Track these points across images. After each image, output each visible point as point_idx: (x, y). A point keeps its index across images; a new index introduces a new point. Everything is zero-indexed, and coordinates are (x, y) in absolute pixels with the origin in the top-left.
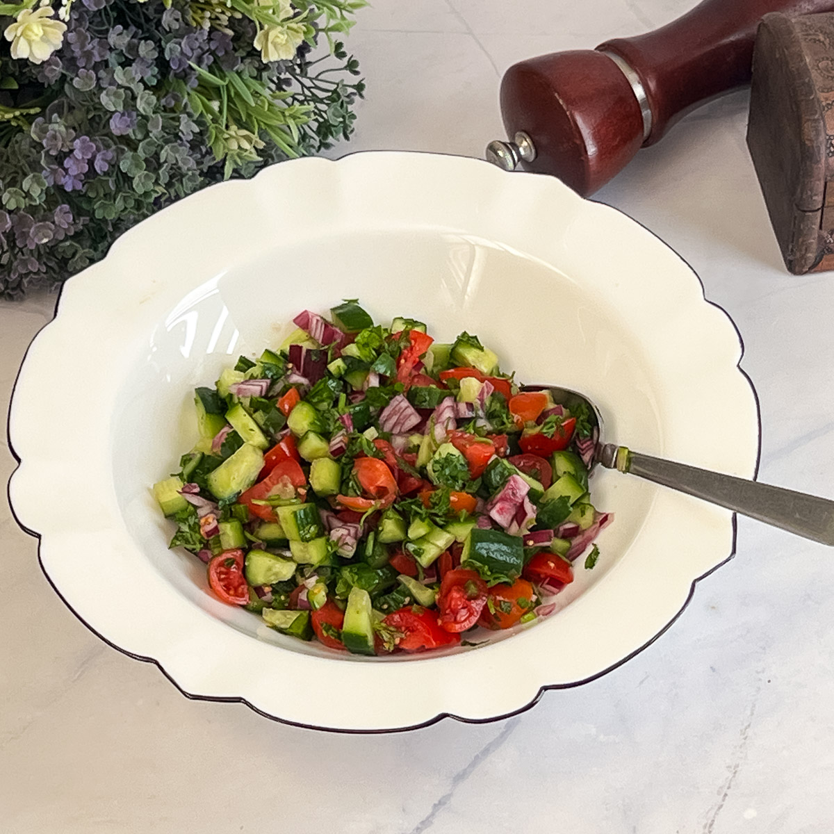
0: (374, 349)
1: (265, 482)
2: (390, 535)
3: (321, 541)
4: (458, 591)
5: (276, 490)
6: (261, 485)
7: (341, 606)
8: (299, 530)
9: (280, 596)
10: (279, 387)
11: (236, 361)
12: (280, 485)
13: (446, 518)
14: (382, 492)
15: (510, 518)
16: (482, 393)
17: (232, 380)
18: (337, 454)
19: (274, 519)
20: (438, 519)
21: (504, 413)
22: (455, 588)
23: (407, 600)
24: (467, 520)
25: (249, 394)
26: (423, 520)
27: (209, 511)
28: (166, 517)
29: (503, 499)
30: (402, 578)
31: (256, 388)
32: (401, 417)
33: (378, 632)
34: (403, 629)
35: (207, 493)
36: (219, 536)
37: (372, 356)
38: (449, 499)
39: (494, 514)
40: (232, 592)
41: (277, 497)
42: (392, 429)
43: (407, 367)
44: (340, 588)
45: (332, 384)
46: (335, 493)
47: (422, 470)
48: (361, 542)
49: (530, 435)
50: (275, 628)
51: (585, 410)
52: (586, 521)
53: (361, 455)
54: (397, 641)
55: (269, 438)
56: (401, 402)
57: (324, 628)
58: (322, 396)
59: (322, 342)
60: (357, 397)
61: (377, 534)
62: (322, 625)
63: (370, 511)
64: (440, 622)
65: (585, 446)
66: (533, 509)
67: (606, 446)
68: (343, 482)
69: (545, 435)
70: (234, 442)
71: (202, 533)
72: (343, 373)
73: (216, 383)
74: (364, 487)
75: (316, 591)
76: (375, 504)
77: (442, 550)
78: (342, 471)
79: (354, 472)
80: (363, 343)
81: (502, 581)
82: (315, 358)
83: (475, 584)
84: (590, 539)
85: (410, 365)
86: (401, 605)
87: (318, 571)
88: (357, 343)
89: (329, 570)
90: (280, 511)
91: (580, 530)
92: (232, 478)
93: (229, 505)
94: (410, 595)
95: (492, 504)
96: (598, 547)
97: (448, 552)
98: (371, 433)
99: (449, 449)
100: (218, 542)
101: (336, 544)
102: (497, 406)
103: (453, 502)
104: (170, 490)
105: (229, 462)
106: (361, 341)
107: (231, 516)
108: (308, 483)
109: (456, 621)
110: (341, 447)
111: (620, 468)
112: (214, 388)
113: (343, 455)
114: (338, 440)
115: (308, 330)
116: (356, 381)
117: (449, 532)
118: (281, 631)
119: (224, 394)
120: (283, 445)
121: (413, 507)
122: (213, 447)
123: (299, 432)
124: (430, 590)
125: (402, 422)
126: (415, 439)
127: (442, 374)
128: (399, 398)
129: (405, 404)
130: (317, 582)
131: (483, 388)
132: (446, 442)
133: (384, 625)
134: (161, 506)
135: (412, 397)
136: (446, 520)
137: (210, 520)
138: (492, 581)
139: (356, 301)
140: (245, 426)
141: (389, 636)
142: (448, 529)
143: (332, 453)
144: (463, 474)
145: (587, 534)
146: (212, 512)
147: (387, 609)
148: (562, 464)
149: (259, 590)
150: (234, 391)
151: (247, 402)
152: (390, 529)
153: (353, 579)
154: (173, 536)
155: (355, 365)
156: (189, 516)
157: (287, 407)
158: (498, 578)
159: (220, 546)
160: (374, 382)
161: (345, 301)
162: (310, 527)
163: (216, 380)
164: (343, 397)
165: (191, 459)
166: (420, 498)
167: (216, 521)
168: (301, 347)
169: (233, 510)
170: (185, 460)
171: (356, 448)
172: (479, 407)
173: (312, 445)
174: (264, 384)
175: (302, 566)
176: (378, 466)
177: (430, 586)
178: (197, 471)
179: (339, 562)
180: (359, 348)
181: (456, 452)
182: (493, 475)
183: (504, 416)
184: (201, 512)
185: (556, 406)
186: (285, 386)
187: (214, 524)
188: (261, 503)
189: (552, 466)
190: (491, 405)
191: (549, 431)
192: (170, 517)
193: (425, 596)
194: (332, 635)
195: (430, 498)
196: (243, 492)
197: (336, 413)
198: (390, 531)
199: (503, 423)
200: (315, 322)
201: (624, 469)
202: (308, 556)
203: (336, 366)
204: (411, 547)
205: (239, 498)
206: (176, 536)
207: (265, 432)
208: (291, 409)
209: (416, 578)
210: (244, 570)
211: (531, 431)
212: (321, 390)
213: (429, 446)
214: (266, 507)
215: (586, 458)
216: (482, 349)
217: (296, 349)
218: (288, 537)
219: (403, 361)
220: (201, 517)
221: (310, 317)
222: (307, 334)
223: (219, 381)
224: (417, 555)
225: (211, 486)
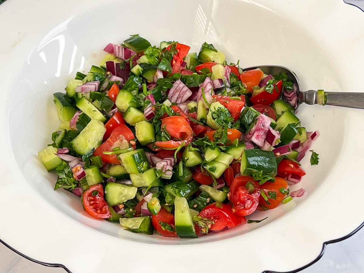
0: (156, 57)
1: (108, 141)
2: (193, 161)
3: (151, 171)
4: (243, 189)
5: (116, 144)
6: (106, 144)
7: (169, 210)
8: (137, 166)
9: (129, 209)
10: (105, 85)
11: (75, 76)
12: (118, 142)
13: (226, 146)
14: (183, 136)
15: (263, 141)
16: (226, 73)
17: (75, 86)
18: (150, 118)
19: (118, 162)
20: (221, 147)
21: (239, 83)
22: (240, 188)
23: (208, 200)
24: (239, 145)
25: (89, 91)
26: (213, 149)
27: (76, 163)
28: (49, 172)
29: (258, 130)
30: (203, 187)
31: (93, 87)
32: (181, 93)
33: (196, 223)
34: (212, 218)
35: (73, 153)
36: (85, 178)
37: (156, 61)
38: (227, 133)
39: (254, 139)
40: (99, 211)
41: (118, 148)
42: (176, 101)
43: (177, 65)
44: (168, 199)
45: (135, 79)
46: (153, 141)
47: (203, 120)
48: (175, 168)
49: (258, 93)
50: (129, 229)
51: (285, 76)
52: (302, 138)
53: (166, 115)
54: (209, 226)
55: (105, 115)
56: (179, 84)
57: (162, 225)
58: (131, 87)
59: (125, 58)
60: (152, 86)
61: (184, 162)
62: (160, 223)
63: (179, 148)
64: (234, 211)
65: (291, 95)
66: (277, 133)
67: (306, 93)
68: (156, 134)
69: (268, 91)
70: (84, 120)
71: (74, 177)
72: (141, 72)
73: (66, 89)
74: (172, 134)
75: (153, 203)
76: (182, 143)
77: (227, 166)
78: (154, 127)
79: (163, 126)
80: (149, 55)
81: (269, 179)
82: (122, 67)
83: (252, 184)
84: (307, 148)
85: (179, 64)
86: (205, 204)
87: (151, 190)
88: (146, 55)
89: (158, 189)
90: (121, 156)
91: (300, 143)
92: (88, 141)
93: (89, 158)
94: (208, 196)
95: (250, 135)
96: (314, 151)
97: (231, 167)
98: (167, 103)
99: (218, 105)
100: (85, 182)
101: (161, 171)
102: (234, 80)
103: (229, 135)
104: (50, 154)
105: (84, 132)
106: (148, 54)
107: (91, 164)
108: (136, 137)
109: (245, 209)
110: (152, 113)
111: (320, 103)
112: (64, 92)
113: (154, 118)
114: (148, 110)
115: (114, 54)
116: (149, 77)
117: (229, 154)
118: (134, 231)
119: (71, 93)
120: (115, 118)
121: (204, 142)
122: (71, 125)
123: (124, 108)
124: (221, 192)
125: (182, 96)
126: (192, 105)
127: (197, 68)
128: (178, 82)
129: (182, 85)
130: (153, 197)
132: (213, 102)
133: (200, 217)
134: (45, 165)
135: (184, 80)
136: (227, 147)
137: (79, 168)
138: (262, 180)
139: (137, 35)
140: (89, 110)
141: (204, 224)
142: (229, 152)
143: (147, 117)
144: (230, 120)
145: (305, 145)
146: (78, 164)
147: (197, 207)
149: (116, 208)
150: (79, 90)
151: (88, 95)
152: (192, 158)
153: (175, 191)
155: (147, 67)
156: (64, 168)
157: (113, 96)
158: (266, 178)
159: (87, 184)
160: (160, 75)
161: (131, 36)
162: (143, 164)
163: (66, 87)
164: (145, 85)
165: (58, 135)
166: (206, 136)
167: (82, 168)
168: (113, 62)
169: (91, 160)
170: (55, 136)
171: (161, 113)
172: (226, 81)
173: (133, 115)
174: (97, 83)
175: (141, 189)
176: (179, 120)
177: (221, 189)
178: (64, 140)
179: (164, 182)
180: (148, 57)
181: (222, 106)
182: (246, 118)
183: (240, 85)
184: (72, 164)
185: (268, 76)
186: (109, 83)
187: (81, 170)
188: (110, 153)
189: (274, 110)
190: (231, 80)
191: (270, 89)
192: (52, 171)
193: (219, 196)
194: (168, 229)
195: (214, 135)
196: (95, 149)
197: (143, 95)
199: (240, 89)
200: (117, 48)
201: (324, 103)
202: (143, 182)
203: (136, 69)
204: (208, 167)
205: (94, 152)
206: (57, 182)
207: (102, 112)
208: (116, 96)
209: (211, 185)
210: (105, 196)
211: (258, 91)
212: (130, 84)
213: (204, 106)
214: (112, 155)
215: (293, 102)
216: (216, 51)
217: (110, 65)
218: (129, 171)
219: (174, 62)
220: (72, 168)
221: (114, 46)
222: (113, 56)
223: (67, 87)
224: (212, 171)
225: (75, 148)
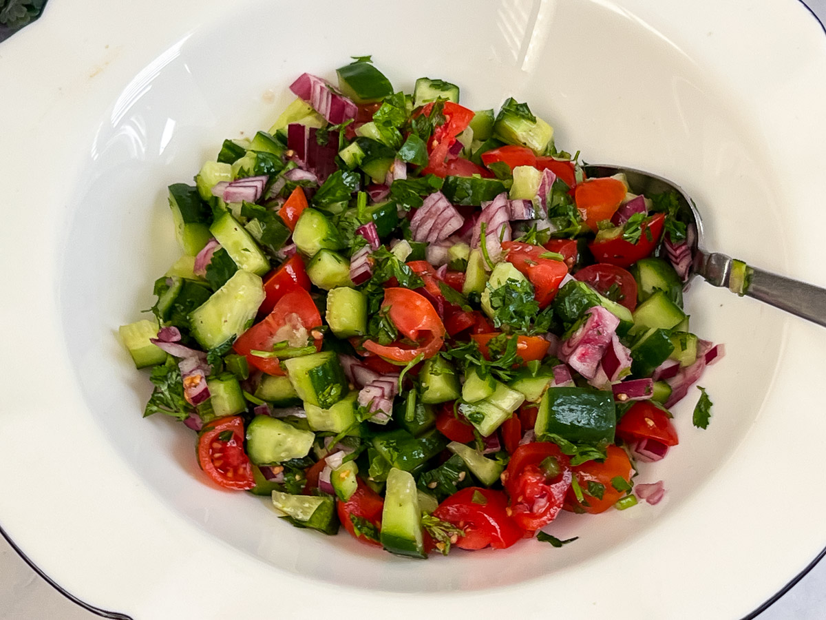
0: (398, 128)
1: (267, 321)
2: (438, 394)
3: (346, 404)
4: (534, 472)
5: (282, 333)
6: (262, 328)
7: (376, 489)
8: (317, 393)
9: (295, 476)
10: (278, 186)
11: (219, 147)
12: (287, 327)
13: (511, 371)
14: (424, 336)
15: (595, 366)
16: (543, 185)
17: (216, 177)
18: (359, 282)
19: (282, 372)
20: (501, 373)
21: (570, 210)
22: (529, 468)
23: (462, 475)
24: (540, 374)
25: (240, 200)
26: (482, 377)
27: (194, 366)
28: (138, 369)
29: (586, 341)
30: (454, 446)
31: (249, 191)
32: (439, 221)
33: (428, 529)
34: (461, 524)
35: (191, 340)
36: (210, 400)
37: (395, 137)
38: (516, 346)
39: (574, 362)
40: (230, 474)
41: (284, 344)
42: (427, 237)
43: (441, 150)
44: (375, 471)
45: (348, 179)
46: (360, 334)
47: (473, 300)
48: (398, 402)
49: (607, 240)
50: (288, 518)
51: (675, 202)
52: (688, 355)
53: (393, 283)
54: (454, 539)
55: (269, 258)
56: (437, 201)
57: (356, 525)
58: (334, 195)
59: (330, 119)
60: (379, 194)
61: (420, 391)
62: (352, 520)
63: (410, 365)
64: (510, 513)
65: (678, 252)
66: (626, 355)
67: (711, 256)
68: (370, 317)
69: (628, 240)
70: (223, 267)
71: (187, 397)
72: (360, 162)
73: (196, 178)
74: (400, 329)
75: (343, 475)
76: (417, 355)
77: (508, 414)
78: (368, 303)
79: (385, 307)
80: (384, 121)
81: (591, 458)
82: (321, 140)
83: (554, 460)
84: (694, 380)
85: (445, 148)
86: (454, 483)
87: (345, 441)
88: (376, 121)
89: (358, 441)
90: (287, 363)
91: (680, 367)
92: (223, 319)
93: (221, 357)
94: (465, 467)
95: (569, 347)
96: (707, 392)
97: (516, 415)
98: (402, 249)
100: (209, 407)
101: (367, 409)
102: (561, 200)
103: (522, 350)
104: (142, 336)
105: (218, 297)
106: (380, 118)
107: (225, 370)
108: (325, 323)
109: (533, 516)
110: (367, 272)
111: (735, 288)
112: (193, 184)
113: (369, 281)
114: (361, 262)
115: (310, 101)
116: (376, 172)
117: (516, 390)
118: (299, 524)
119: (206, 194)
120: (289, 269)
121: (468, 357)
122: (196, 270)
123: (309, 251)
124: (491, 462)
125: (440, 226)
126: (459, 251)
127: (485, 157)
128: (436, 196)
129: (443, 203)
130: (344, 461)
131: (544, 179)
132: (501, 261)
133: (436, 520)
134: (132, 354)
135: (449, 191)
136: (513, 373)
137: (198, 381)
138: (578, 456)
139: (368, 58)
140: (236, 244)
141: (443, 534)
142: (516, 387)
143: (354, 280)
144: (530, 308)
145: (690, 373)
146: (198, 367)
147: (436, 488)
148: (650, 277)
149: (266, 470)
150: (219, 191)
151: (237, 209)
152: (437, 385)
153: (392, 456)
154: (149, 399)
155: (373, 149)
156: (168, 372)
157: (290, 213)
158: (585, 453)
159: (213, 412)
160: (400, 173)
161: (354, 58)
162: (331, 389)
163: (195, 175)
164: (362, 196)
165: (168, 287)
166: (475, 342)
167: (204, 380)
168: (304, 127)
169: (226, 362)
170: (161, 287)
171: (385, 274)
172: (541, 206)
173: (327, 268)
174: (259, 183)
175: (322, 435)
177: (492, 456)
178: (177, 305)
179: (371, 429)
180: (378, 127)
181: (517, 275)
182: (567, 304)
183: (571, 213)
184: (186, 367)
185: (636, 196)
186: (286, 186)
187: (203, 385)
188: (265, 355)
189: (636, 281)
190: (552, 199)
191: (632, 236)
192: (142, 368)
193: (486, 470)
194: (366, 534)
195: (490, 343)
196: (238, 337)
197: (355, 221)
198: (438, 390)
199: (569, 223)
200: (318, 90)
201: (741, 292)
202: (328, 423)
203: (350, 153)
204: (466, 410)
205: (234, 346)
206: (152, 399)
207: (263, 248)
208: (296, 218)
209: (472, 445)
210: (245, 445)
211: (609, 235)
212: (333, 187)
213: (480, 264)
214: (271, 359)
215: (682, 268)
216: (534, 120)
217: (296, 130)
218: (302, 397)
219: (435, 143)
220: (184, 376)
221: (312, 83)
222: (308, 106)
223: (198, 175)
224: (475, 421)
225: (195, 329)
